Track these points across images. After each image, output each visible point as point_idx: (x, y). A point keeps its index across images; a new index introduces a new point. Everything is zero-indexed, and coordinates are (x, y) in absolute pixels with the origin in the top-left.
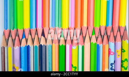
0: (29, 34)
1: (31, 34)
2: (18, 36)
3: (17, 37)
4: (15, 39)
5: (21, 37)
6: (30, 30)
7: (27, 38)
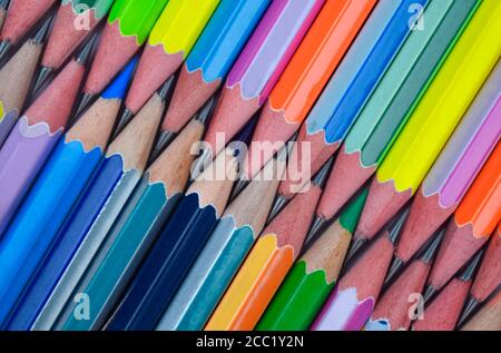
0: (159, 90)
1: (168, 101)
2: (88, 66)
3: (74, 68)
4: (55, 73)
5: (98, 79)
6: (177, 73)
7: (132, 105)
